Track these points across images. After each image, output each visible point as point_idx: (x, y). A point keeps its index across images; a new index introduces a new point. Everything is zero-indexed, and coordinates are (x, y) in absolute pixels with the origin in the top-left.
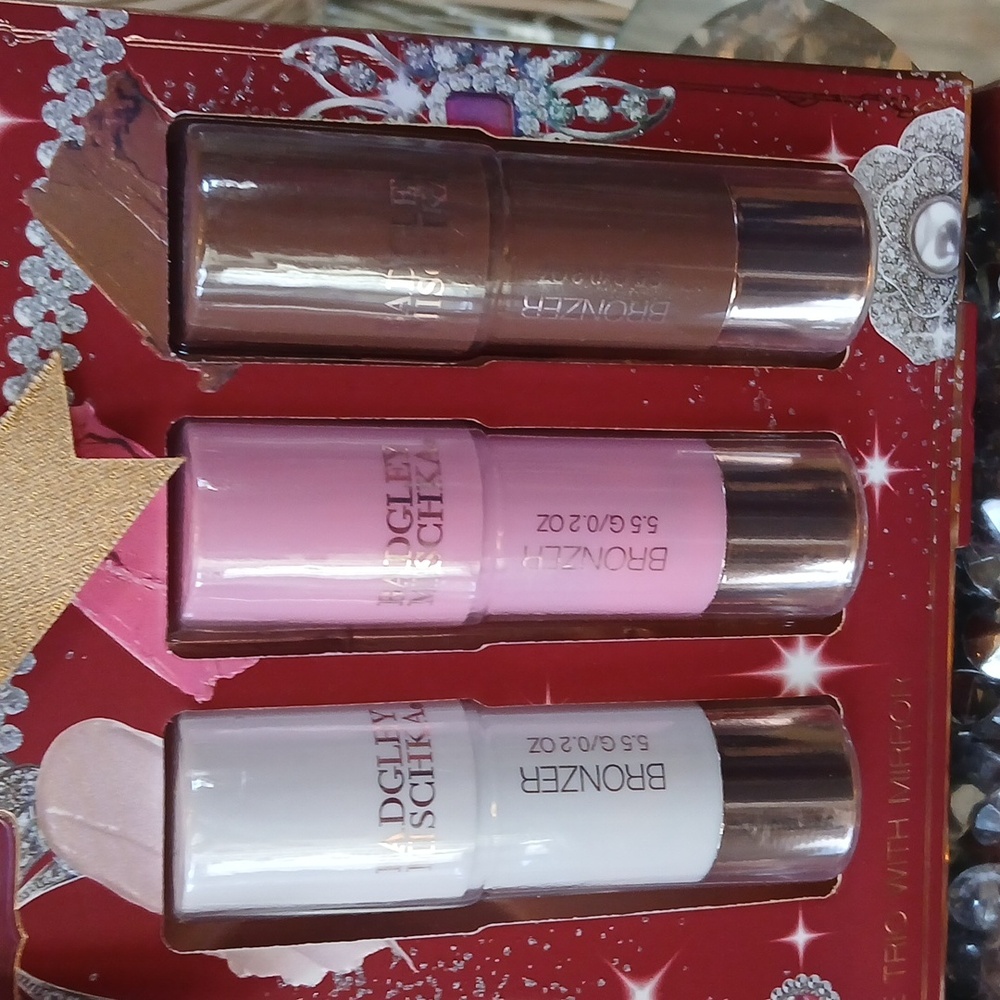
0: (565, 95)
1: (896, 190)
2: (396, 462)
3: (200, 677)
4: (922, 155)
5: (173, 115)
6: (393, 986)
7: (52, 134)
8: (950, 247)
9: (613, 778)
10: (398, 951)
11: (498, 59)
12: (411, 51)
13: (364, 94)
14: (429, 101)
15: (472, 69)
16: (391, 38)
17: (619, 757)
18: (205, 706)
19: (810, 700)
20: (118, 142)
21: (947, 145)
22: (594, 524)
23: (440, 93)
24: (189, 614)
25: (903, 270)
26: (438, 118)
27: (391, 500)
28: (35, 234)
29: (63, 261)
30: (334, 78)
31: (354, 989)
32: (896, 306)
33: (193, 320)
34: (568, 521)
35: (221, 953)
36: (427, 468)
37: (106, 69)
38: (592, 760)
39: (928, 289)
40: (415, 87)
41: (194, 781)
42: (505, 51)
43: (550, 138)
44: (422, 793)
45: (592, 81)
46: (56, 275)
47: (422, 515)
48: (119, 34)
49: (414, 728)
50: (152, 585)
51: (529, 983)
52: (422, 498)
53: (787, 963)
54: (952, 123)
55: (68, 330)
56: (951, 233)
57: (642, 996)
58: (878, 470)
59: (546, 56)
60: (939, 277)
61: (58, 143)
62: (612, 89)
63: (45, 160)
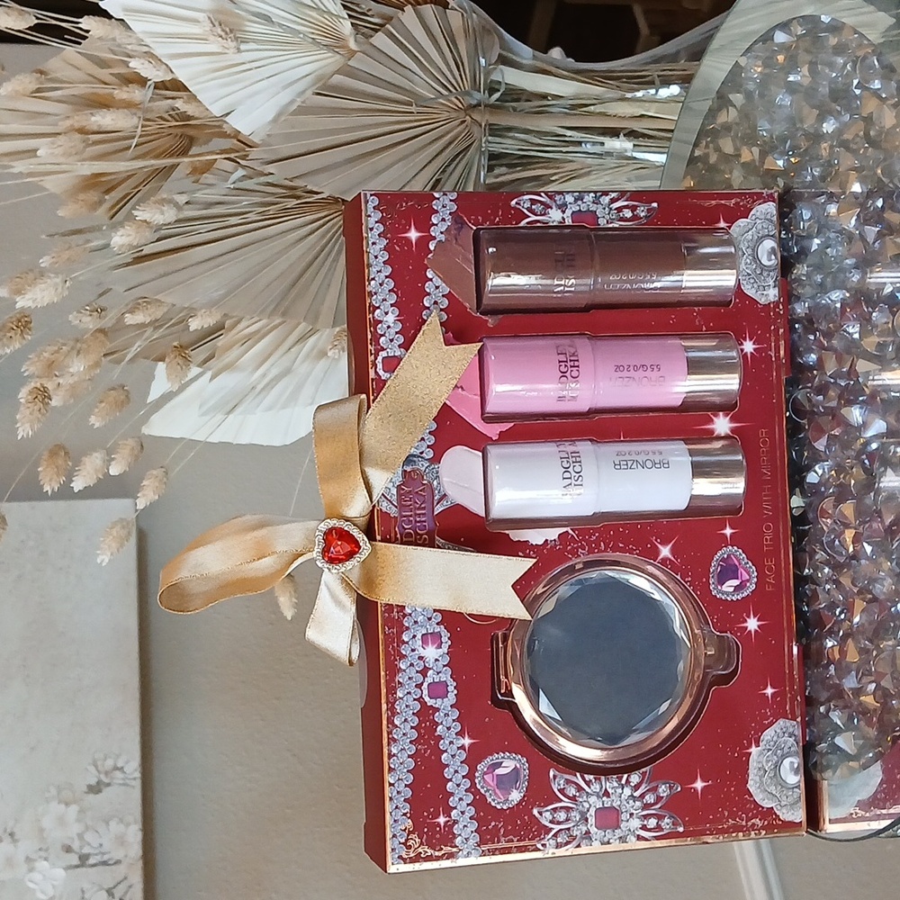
0: (615, 209)
1: (749, 236)
2: (560, 349)
3: (492, 431)
4: (758, 221)
5: (475, 228)
6: (570, 545)
7: (434, 238)
8: (773, 257)
9: (649, 464)
10: (571, 532)
11: (589, 198)
12: (557, 198)
13: (541, 215)
14: (565, 216)
15: (580, 202)
16: (549, 194)
17: (651, 456)
18: (496, 441)
19: (726, 437)
20: (456, 239)
21: (769, 217)
22: (636, 368)
23: (569, 212)
24: (488, 410)
25: (754, 267)
26: (569, 222)
27: (560, 362)
28: (430, 274)
29: (438, 282)
30: (529, 210)
31: (556, 545)
32: (752, 281)
33: (485, 301)
34: (626, 367)
35: (507, 532)
36: (572, 350)
37: (450, 214)
38: (641, 458)
39: (765, 274)
40: (559, 211)
41: (495, 468)
42: (592, 195)
43: (611, 226)
44: (578, 469)
45: (626, 203)
46: (437, 288)
47: (571, 367)
48: (454, 201)
49: (570, 448)
50: (476, 397)
51: (621, 545)
52: (571, 361)
53: (724, 541)
54: (770, 208)
55: (442, 307)
56: (773, 251)
57: (665, 551)
58: (749, 347)
59: (607, 195)
60: (770, 269)
61: (436, 241)
62: (633, 205)
63: (432, 248)
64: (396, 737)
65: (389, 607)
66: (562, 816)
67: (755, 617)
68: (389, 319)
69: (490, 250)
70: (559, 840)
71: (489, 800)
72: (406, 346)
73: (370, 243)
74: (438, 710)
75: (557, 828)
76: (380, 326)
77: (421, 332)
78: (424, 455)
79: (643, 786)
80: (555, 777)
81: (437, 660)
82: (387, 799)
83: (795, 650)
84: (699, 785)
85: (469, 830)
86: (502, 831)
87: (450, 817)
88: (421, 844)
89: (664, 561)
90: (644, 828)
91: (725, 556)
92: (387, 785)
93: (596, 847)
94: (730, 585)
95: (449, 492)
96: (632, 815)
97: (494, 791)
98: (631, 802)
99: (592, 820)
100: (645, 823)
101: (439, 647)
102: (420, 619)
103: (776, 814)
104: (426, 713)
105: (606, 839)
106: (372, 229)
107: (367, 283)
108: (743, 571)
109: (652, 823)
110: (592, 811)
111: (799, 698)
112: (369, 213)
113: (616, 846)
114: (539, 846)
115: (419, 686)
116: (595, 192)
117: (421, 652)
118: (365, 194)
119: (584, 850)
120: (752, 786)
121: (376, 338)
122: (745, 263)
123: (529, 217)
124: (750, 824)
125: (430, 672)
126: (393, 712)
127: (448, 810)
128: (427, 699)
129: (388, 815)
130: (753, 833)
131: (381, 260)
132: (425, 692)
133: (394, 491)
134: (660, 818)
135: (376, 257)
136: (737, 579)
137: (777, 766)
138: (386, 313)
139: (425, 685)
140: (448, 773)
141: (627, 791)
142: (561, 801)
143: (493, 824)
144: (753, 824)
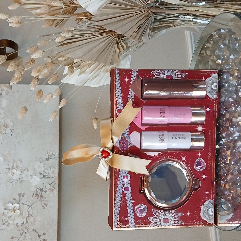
0: (177, 75)
1: (210, 82)
2: (161, 109)
3: (143, 128)
4: (213, 78)
5: (142, 79)
6: (160, 156)
7: (132, 81)
8: (216, 87)
9: (181, 138)
10: (161, 153)
13: (158, 76)
15: (168, 73)
16: (161, 70)
17: (182, 136)
18: (144, 131)
19: (201, 132)
20: (137, 81)
21: (216, 77)
22: (179, 115)
23: (165, 75)
24: (143, 123)
25: (211, 90)
26: (165, 78)
27: (161, 112)
28: (130, 90)
29: (132, 92)
30: (156, 74)
31: (157, 156)
32: (210, 93)
33: (143, 97)
34: (177, 114)
35: (145, 152)
36: (164, 110)
37: (136, 75)
38: (179, 136)
39: (213, 91)
40: (163, 75)
41: (143, 138)
42: (171, 71)
43: (175, 79)
44: (163, 139)
45: (180, 73)
46: (132, 93)
47: (163, 114)
48: (137, 72)
49: (162, 133)
50: (140, 120)
51: (173, 157)
52: (163, 112)
53: (198, 157)
54: (216, 75)
55: (133, 98)
56: (216, 86)
57: (184, 159)
58: (208, 109)
59: (175, 71)
60: (215, 90)
61: (132, 82)
62: (182, 74)
63: (131, 83)
64: (116, 199)
65: (116, 169)
66: (155, 219)
67: (205, 175)
68: (120, 100)
69: (145, 85)
70: (154, 225)
71: (138, 215)
72: (124, 107)
73: (116, 82)
74: (127, 194)
75: (153, 222)
76: (117, 102)
77: (127, 104)
78: (127, 133)
79: (175, 213)
80: (153, 210)
81: (127, 182)
82: (113, 214)
83: (214, 183)
84: (188, 214)
85: (132, 222)
86: (140, 222)
87: (128, 218)
88: (121, 224)
89: (183, 161)
90: (174, 223)
91: (199, 160)
92: (114, 210)
93: (162, 227)
94: (199, 167)
95: (132, 142)
96: (171, 220)
97: (139, 213)
98: (172, 217)
99: (162, 221)
100: (175, 222)
101: (128, 179)
102: (123, 172)
103: (207, 222)
104: (124, 194)
105: (165, 225)
106: (117, 78)
107: (115, 91)
108: (203, 164)
109: (176, 222)
110: (162, 219)
111: (214, 194)
112: (116, 74)
113: (167, 227)
114: (149, 226)
115: (122, 188)
116: (172, 70)
117: (123, 180)
118: (116, 70)
119: (160, 227)
120: (201, 215)
121: (116, 105)
122: (209, 89)
123: (155, 76)
124: (200, 223)
125: (125, 185)
126: (116, 193)
127: (128, 217)
128: (124, 191)
129: (113, 217)
130: (201, 225)
131: (119, 86)
132: (124, 189)
133: (119, 142)
134: (178, 221)
135: (117, 85)
136: (201, 166)
137: (208, 210)
138: (119, 99)
139: (124, 188)
140: (128, 208)
141: (171, 215)
142: (155, 216)
143: (138, 220)
144: (201, 224)
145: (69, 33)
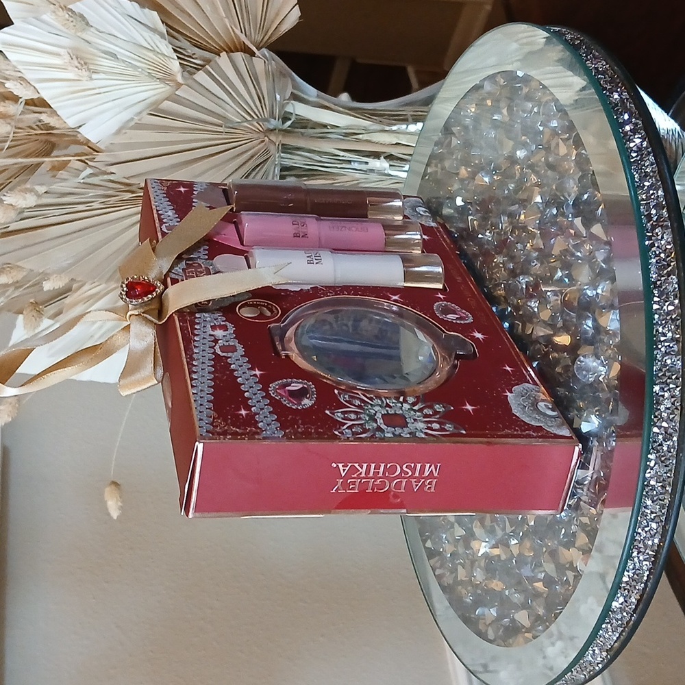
145: (28, 195)
